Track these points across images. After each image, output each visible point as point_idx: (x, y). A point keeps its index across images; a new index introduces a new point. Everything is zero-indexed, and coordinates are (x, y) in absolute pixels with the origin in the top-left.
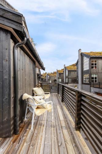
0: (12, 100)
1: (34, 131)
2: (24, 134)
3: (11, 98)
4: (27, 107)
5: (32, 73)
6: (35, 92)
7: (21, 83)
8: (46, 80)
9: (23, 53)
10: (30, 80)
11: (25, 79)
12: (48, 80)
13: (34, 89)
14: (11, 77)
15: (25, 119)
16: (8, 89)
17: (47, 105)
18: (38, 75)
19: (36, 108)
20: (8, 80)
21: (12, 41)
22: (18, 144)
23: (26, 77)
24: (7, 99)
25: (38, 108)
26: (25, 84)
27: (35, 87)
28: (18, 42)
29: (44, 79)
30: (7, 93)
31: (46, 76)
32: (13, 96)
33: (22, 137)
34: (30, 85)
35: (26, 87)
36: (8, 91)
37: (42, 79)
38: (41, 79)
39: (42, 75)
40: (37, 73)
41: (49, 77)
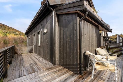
0: (78, 53)
1: (94, 80)
2: (86, 77)
3: (78, 52)
4: (89, 62)
5: (95, 36)
6: (98, 52)
7: (85, 44)
8: (116, 42)
9: (87, 22)
10: (92, 42)
11: (88, 41)
12: (119, 42)
13: (97, 49)
14: (78, 40)
15: (88, 69)
16: (76, 47)
17: (108, 65)
18: (104, 37)
19: (96, 64)
20: (76, 42)
21: (79, 18)
22: (82, 80)
23: (89, 40)
24: (76, 52)
25: (98, 64)
26: (88, 45)
27: (98, 47)
28: (83, 16)
29: (112, 41)
30: (75, 49)
31: (116, 38)
32: (79, 51)
33: (84, 78)
34: (92, 45)
35: (89, 47)
36: (76, 48)
37: (110, 42)
38: (108, 42)
39: (109, 38)
40: (104, 35)
41: (121, 38)
